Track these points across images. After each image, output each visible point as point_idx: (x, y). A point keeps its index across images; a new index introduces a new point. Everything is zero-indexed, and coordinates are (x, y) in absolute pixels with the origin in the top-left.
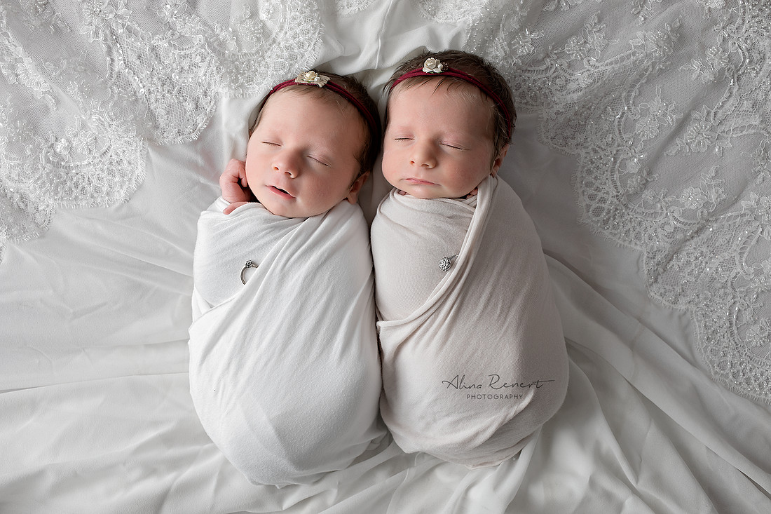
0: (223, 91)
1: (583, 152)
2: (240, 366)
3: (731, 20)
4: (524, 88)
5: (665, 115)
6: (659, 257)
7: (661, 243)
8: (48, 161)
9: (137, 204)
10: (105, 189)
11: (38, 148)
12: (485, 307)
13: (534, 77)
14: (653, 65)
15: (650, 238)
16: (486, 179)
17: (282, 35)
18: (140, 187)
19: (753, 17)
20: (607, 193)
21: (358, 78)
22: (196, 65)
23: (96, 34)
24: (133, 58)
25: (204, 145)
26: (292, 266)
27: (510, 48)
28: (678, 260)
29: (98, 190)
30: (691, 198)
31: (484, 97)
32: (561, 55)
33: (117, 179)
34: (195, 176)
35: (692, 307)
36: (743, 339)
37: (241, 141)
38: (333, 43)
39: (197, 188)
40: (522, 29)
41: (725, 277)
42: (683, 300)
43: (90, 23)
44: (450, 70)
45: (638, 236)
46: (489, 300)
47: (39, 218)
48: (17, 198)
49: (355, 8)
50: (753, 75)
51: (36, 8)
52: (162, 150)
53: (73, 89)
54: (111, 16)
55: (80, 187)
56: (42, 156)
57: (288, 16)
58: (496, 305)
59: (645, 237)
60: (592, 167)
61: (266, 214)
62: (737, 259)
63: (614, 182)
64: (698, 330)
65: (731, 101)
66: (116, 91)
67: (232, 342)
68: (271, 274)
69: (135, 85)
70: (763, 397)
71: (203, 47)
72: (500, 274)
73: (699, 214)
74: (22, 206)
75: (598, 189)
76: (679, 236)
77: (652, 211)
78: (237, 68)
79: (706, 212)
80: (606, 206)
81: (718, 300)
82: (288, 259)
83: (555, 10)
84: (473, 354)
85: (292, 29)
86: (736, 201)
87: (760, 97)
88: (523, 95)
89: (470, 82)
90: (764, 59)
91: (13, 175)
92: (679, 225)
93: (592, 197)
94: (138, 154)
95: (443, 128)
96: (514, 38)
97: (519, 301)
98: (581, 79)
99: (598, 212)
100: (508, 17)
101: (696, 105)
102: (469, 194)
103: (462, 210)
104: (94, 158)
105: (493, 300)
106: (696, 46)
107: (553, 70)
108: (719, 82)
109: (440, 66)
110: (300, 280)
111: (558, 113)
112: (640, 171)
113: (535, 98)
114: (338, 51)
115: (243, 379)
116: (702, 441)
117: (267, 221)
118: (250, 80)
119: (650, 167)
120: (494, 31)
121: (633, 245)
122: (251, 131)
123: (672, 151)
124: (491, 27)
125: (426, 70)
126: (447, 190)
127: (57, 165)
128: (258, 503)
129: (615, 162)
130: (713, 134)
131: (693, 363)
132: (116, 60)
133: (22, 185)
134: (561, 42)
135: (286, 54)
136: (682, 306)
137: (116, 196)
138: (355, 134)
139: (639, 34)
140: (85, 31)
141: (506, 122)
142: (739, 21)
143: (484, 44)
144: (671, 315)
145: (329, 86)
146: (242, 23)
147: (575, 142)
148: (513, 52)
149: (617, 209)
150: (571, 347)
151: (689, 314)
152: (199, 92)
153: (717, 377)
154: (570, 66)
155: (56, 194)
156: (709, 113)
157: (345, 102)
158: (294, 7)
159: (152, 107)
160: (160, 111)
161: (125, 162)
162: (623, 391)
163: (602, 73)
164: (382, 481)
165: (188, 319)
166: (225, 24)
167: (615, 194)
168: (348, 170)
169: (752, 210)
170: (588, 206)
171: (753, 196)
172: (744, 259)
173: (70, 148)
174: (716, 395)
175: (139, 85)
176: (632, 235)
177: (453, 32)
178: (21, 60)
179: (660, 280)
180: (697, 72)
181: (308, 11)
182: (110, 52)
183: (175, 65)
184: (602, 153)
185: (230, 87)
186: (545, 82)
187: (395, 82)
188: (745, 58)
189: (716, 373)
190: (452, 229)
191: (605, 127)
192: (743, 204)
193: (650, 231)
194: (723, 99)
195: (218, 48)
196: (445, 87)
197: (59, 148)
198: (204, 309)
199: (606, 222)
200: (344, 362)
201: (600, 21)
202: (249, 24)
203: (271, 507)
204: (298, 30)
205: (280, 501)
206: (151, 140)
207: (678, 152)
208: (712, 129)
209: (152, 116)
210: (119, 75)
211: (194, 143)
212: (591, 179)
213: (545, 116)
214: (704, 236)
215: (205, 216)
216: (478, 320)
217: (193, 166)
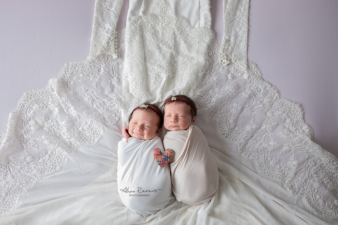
0: (122, 111)
1: (217, 119)
2: (132, 179)
3: (250, 82)
4: (199, 103)
5: (237, 107)
6: (242, 145)
7: (242, 141)
8: (77, 133)
9: (101, 142)
10: (92, 139)
11: (74, 130)
12: (195, 157)
13: (202, 100)
14: (232, 94)
15: (239, 140)
16: (191, 125)
17: (136, 96)
18: (102, 137)
19: (256, 80)
20: (226, 129)
21: (156, 105)
22: (115, 105)
23: (89, 99)
24: (98, 105)
25: (118, 124)
26: (144, 151)
27: (194, 94)
28: (248, 145)
29: (90, 139)
30: (248, 128)
31: (187, 104)
32: (208, 94)
33: (96, 136)
34: (116, 133)
35: (254, 158)
36: (269, 165)
37: (127, 123)
38: (149, 96)
39: (117, 136)
40: (197, 89)
41: (261, 148)
42: (251, 156)
43: (87, 97)
44: (178, 99)
45: (236, 140)
46: (196, 155)
47: (75, 148)
48: (69, 143)
49: (154, 87)
50: (259, 95)
51: (73, 95)
52: (107, 126)
53: (84, 113)
54: (92, 95)
55: (86, 139)
56: (76, 132)
57: (137, 91)
58: (197, 156)
59: (238, 140)
60: (220, 123)
61: (136, 139)
62: (263, 142)
63: (227, 126)
64: (256, 164)
65: (254, 101)
66: (95, 113)
67: (130, 173)
68: (139, 153)
69: (99, 111)
70: (277, 180)
71: (116, 100)
72: (197, 148)
73: (251, 132)
74: (70, 145)
75: (223, 128)
76: (247, 138)
77: (239, 133)
78: (125, 104)
79: (252, 131)
80: (226, 132)
81: (261, 155)
82: (143, 149)
83: (205, 83)
84: (193, 169)
85: (138, 94)
86: (260, 127)
87: (262, 100)
88: (199, 105)
89: (184, 101)
90: (261, 90)
91: (68, 137)
92: (246, 135)
93: (222, 131)
94: (101, 128)
95: (178, 112)
96: (195, 91)
97: (204, 155)
98: (214, 100)
99: (224, 134)
100: (193, 86)
101: (245, 104)
102: (187, 129)
103: (186, 133)
104: (89, 131)
105: (197, 155)
106: (243, 89)
107: (206, 98)
108: (250, 97)
109: (176, 98)
110: (147, 154)
111: (209, 109)
112: (233, 122)
113: (202, 106)
114: (150, 98)
115: (133, 182)
116: (261, 193)
117: (136, 140)
118: (129, 107)
119: (236, 121)
120: (190, 90)
121: (235, 143)
122: (129, 121)
123: (241, 116)
124: (189, 89)
125: (172, 100)
126: (181, 128)
127: (79, 134)
128: (139, 221)
129: (226, 121)
130: (251, 111)
131: (257, 173)
132: (94, 105)
133: (71, 140)
134: (207, 91)
135: (137, 100)
136: (251, 158)
137: (95, 140)
138: (156, 119)
139: (227, 87)
140: (86, 99)
141: (194, 110)
142: (253, 82)
143: (188, 93)
144: (248, 160)
145: (148, 107)
146: (125, 93)
147: (215, 116)
148: (195, 95)
149: (229, 133)
150: (220, 170)
151: (253, 160)
152: (116, 111)
153: (264, 176)
154: (211, 97)
155: (80, 141)
156: (249, 105)
157: (153, 111)
158: (139, 88)
159: (104, 116)
160: (106, 117)
161: (98, 131)
162: (237, 181)
163: (219, 98)
164: (173, 212)
165: (116, 171)
166: (121, 94)
167: (228, 129)
168: (155, 128)
169: (265, 129)
170: (221, 133)
171: (264, 125)
172: (265, 142)
173: (83, 129)
174: (264, 181)
175: (101, 111)
176: (234, 140)
177: (179, 91)
178: (70, 108)
179: (244, 151)
180: (244, 95)
181: (142, 89)
182: (92, 104)
183: (109, 105)
184: (223, 119)
185: (124, 109)
186: (204, 102)
187: (165, 104)
188: (256, 90)
189: (263, 175)
190: (184, 137)
191: (222, 112)
192: (262, 128)
193: (239, 138)
194: (252, 101)
195: (120, 100)
196: (177, 103)
197: (80, 129)
198: (121, 166)
199: (226, 137)
200: (160, 175)
201: (217, 85)
202: (127, 94)
203: (143, 222)
204: (140, 94)
205: (145, 220)
206: (104, 124)
207: (243, 116)
208: (251, 109)
209: (104, 119)
210: (95, 109)
211: (116, 124)
212: (220, 126)
213: (206, 110)
214: (254, 138)
215: (120, 143)
216: (193, 160)
217: (115, 130)
